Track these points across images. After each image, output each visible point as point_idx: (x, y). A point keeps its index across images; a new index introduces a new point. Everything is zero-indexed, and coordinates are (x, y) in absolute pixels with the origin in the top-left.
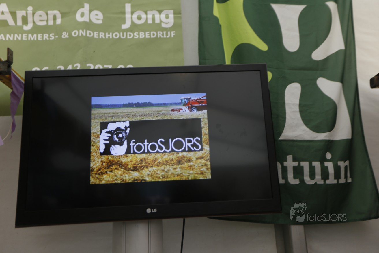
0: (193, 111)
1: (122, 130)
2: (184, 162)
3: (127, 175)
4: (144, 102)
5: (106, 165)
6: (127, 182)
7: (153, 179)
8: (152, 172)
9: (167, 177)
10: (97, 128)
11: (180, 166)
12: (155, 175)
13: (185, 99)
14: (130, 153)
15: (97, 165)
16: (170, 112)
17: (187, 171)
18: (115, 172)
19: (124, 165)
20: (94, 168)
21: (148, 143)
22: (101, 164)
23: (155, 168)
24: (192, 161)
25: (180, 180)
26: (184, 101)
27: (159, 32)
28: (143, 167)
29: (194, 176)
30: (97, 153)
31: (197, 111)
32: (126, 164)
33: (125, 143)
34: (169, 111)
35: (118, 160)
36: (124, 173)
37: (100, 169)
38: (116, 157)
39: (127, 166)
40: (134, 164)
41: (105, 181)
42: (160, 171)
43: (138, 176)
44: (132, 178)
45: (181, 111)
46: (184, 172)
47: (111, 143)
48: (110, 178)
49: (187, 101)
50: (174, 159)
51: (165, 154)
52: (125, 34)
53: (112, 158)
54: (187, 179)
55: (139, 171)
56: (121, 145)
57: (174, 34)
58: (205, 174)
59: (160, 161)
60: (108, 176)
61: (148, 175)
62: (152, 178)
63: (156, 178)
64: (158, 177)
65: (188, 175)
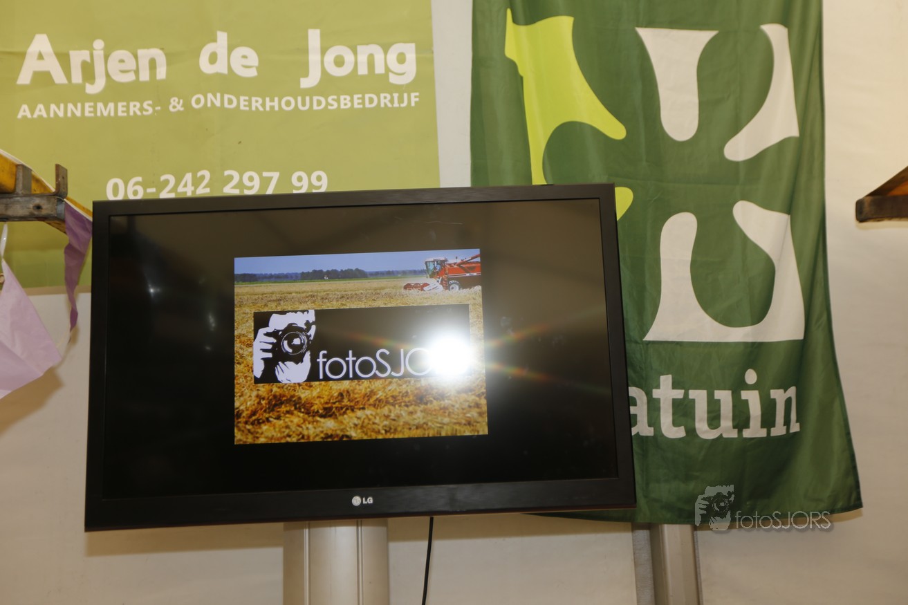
0: (453, 288)
1: (301, 330)
2: (432, 399)
3: (310, 426)
4: (346, 269)
5: (266, 404)
6: (311, 440)
7: (366, 434)
8: (364, 419)
9: (396, 430)
10: (247, 324)
11: (422, 407)
12: (369, 426)
13: (434, 261)
14: (318, 379)
15: (249, 403)
16: (403, 291)
17: (437, 418)
18: (287, 420)
19: (304, 405)
20: (243, 411)
21: (355, 359)
22: (256, 402)
23: (368, 412)
24: (449, 398)
25: (422, 436)
26: (431, 267)
27: (382, 95)
28: (344, 409)
29: (453, 430)
30: (249, 379)
31: (459, 289)
32: (308, 403)
33: (307, 357)
34: (401, 287)
35: (292, 393)
36: (304, 421)
37: (254, 413)
38: (287, 388)
39: (312, 406)
40: (327, 403)
41: (266, 437)
42: (380, 418)
43: (334, 429)
44: (322, 432)
45: (425, 288)
46: (431, 421)
47: (277, 356)
48: (275, 431)
49: (438, 267)
50: (410, 393)
51: (390, 383)
52: (308, 99)
53: (278, 390)
54: (436, 435)
55: (336, 418)
56: (297, 363)
57: (417, 99)
58: (475, 424)
59: (381, 396)
60: (272, 428)
61: (356, 425)
62: (363, 432)
63: (372, 432)
64: (376, 430)
65: (440, 427)
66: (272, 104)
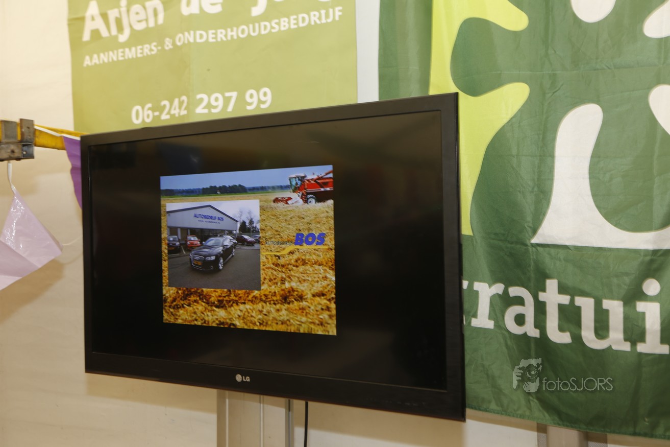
0: (310, 202)
2: (293, 300)
3: (209, 314)
5: (181, 293)
6: (210, 325)
7: (246, 324)
8: (245, 312)
9: (267, 323)
11: (286, 305)
12: (249, 318)
13: (295, 178)
15: (171, 292)
16: (273, 204)
17: (297, 317)
18: (195, 307)
19: (205, 297)
20: (168, 297)
22: (175, 291)
23: (248, 306)
24: (306, 300)
25: (286, 331)
26: (294, 183)
28: (231, 303)
29: (309, 328)
31: (316, 203)
32: (208, 296)
34: (271, 201)
36: (206, 309)
37: (174, 300)
39: (210, 298)
40: (220, 296)
41: (182, 319)
42: (256, 312)
43: (225, 318)
44: (217, 319)
45: (289, 202)
46: (293, 318)
48: (188, 315)
49: (299, 183)
50: (277, 294)
54: (296, 331)
55: (226, 309)
58: (326, 325)
59: (257, 294)
60: (185, 313)
61: (239, 316)
62: (244, 322)
63: (251, 323)
65: (299, 325)
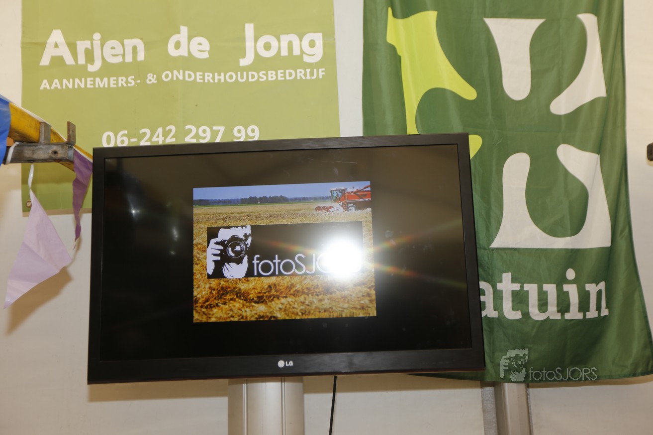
0: (350, 210)
1: (241, 240)
2: (335, 290)
3: (248, 310)
4: (273, 196)
5: (216, 293)
6: (248, 319)
7: (288, 315)
8: (287, 304)
9: (309, 312)
10: (203, 236)
11: (329, 296)
12: (290, 310)
13: (337, 190)
14: (253, 276)
15: (204, 293)
16: (314, 212)
17: (339, 304)
18: (231, 305)
19: (243, 295)
20: (199, 298)
21: (280, 261)
22: (209, 292)
23: (290, 299)
24: (348, 289)
25: (328, 317)
26: (335, 195)
27: (298, 71)
28: (272, 298)
29: (351, 312)
30: (204, 275)
31: (355, 211)
32: (246, 293)
33: (245, 260)
34: (313, 209)
35: (235, 285)
36: (244, 306)
37: (207, 300)
38: (231, 282)
39: (249, 295)
40: (259, 293)
41: (216, 318)
42: (298, 304)
43: (265, 311)
44: (256, 314)
45: (331, 210)
47: (223, 259)
48: (223, 313)
49: (340, 195)
50: (319, 286)
51: (305, 278)
52: (245, 73)
53: (225, 283)
54: (339, 317)
55: (266, 304)
56: (238, 264)
57: (324, 73)
59: (299, 288)
60: (220, 311)
61: (280, 309)
62: (286, 314)
63: (293, 314)
64: (296, 312)
65: (341, 311)
66: (220, 77)
